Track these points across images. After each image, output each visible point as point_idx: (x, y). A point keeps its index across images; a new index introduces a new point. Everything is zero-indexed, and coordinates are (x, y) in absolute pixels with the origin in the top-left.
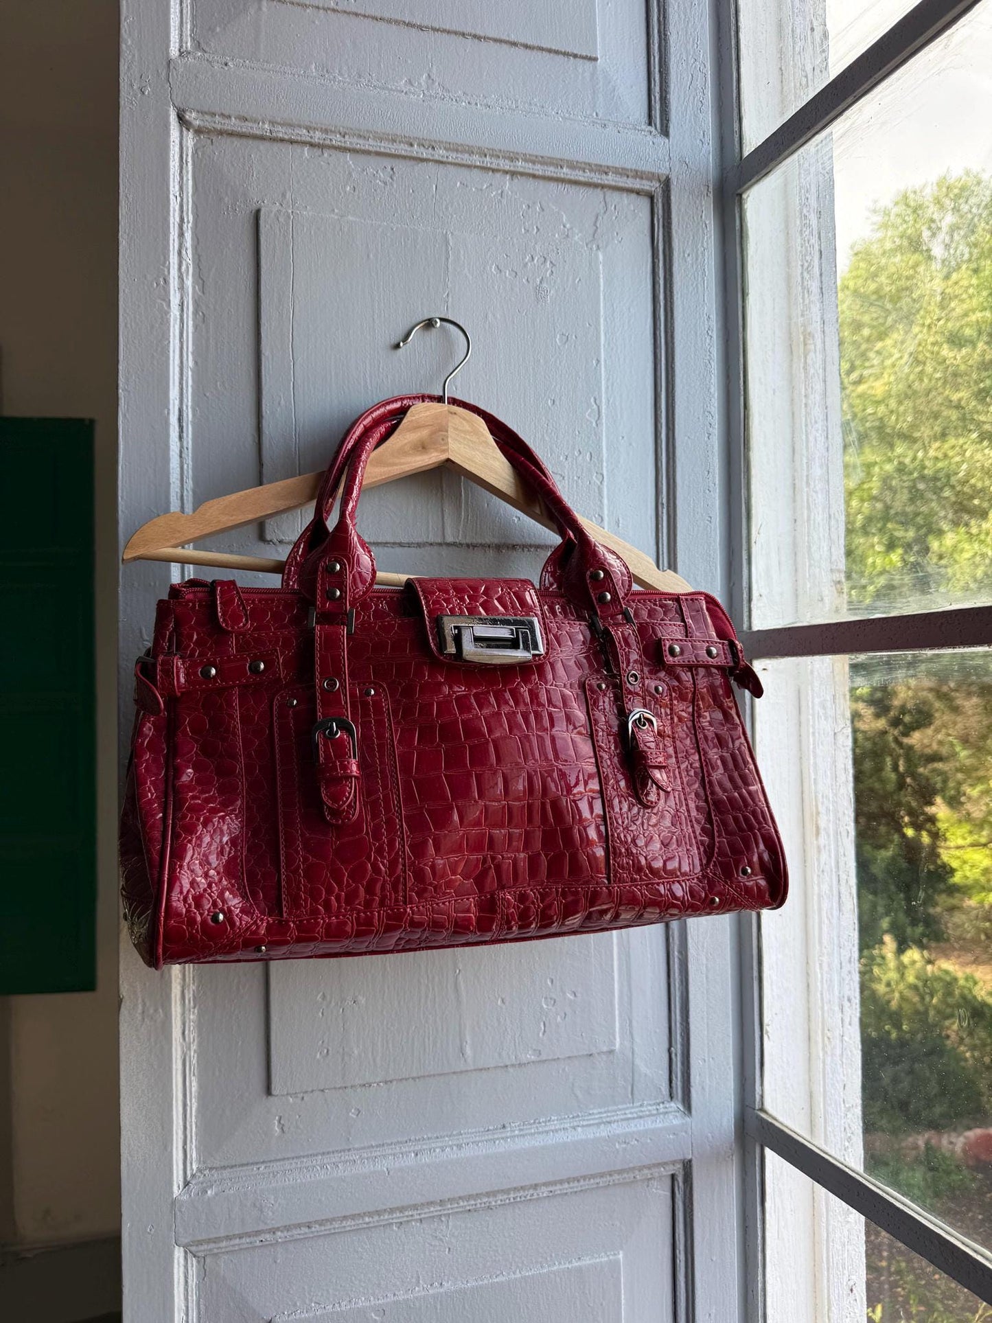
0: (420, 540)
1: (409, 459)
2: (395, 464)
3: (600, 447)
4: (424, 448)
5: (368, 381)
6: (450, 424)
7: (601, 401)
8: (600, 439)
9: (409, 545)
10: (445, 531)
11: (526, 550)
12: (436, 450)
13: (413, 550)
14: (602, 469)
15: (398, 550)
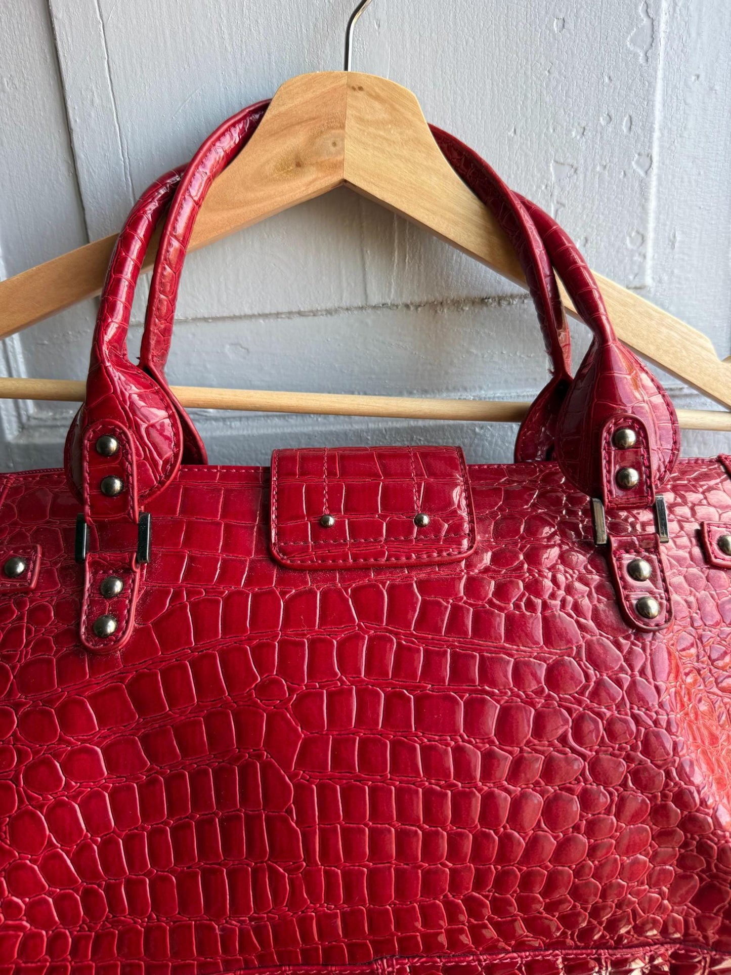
0: (329, 305)
1: (272, 189)
2: (246, 203)
3: (650, 103)
4: (298, 165)
5: (226, 36)
6: (349, 112)
7: (657, 12)
8: (652, 86)
9: (315, 313)
10: (368, 286)
11: (504, 303)
12: (320, 165)
13: (321, 320)
14: (650, 147)
15: (298, 321)
